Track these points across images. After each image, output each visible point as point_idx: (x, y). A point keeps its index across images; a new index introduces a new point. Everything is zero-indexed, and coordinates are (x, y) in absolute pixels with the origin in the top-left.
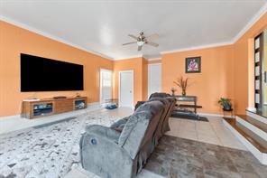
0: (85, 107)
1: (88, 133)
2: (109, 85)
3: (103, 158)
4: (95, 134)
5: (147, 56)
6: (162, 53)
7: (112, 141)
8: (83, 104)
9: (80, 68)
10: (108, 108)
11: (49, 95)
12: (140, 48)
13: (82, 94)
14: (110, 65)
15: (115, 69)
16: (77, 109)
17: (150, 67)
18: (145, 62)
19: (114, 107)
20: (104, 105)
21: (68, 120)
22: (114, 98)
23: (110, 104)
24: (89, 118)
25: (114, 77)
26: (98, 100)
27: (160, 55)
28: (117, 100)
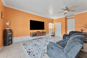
0: (45, 35)
1: (50, 44)
2: (52, 28)
3: (56, 55)
4: (53, 46)
5: (67, 16)
6: (75, 14)
7: (61, 50)
8: (44, 34)
9: (43, 23)
10: (52, 36)
11: (36, 31)
12: (65, 13)
13: (44, 31)
14: (52, 21)
15: (54, 23)
16: (43, 35)
17: (68, 20)
18: (66, 19)
19: (54, 36)
20: (50, 34)
21: (40, 38)
22: (53, 32)
23: (52, 35)
24: (46, 38)
25: (53, 25)
26: (48, 33)
27: (74, 15)
28: (54, 33)
